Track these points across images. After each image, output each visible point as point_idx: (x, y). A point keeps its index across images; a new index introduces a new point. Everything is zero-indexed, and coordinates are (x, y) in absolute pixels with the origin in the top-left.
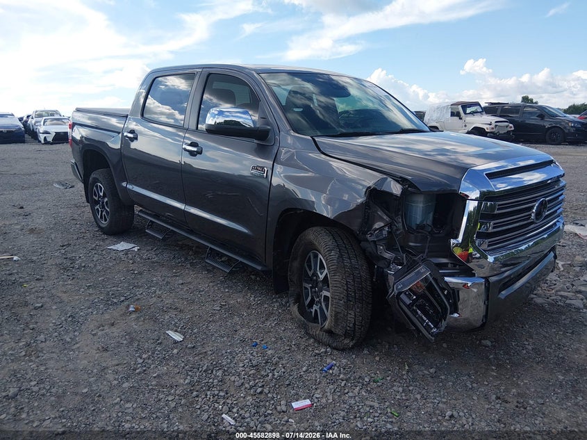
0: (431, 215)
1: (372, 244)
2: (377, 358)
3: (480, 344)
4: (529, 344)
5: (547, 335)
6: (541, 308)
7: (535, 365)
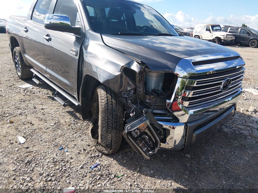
0: (161, 84)
1: (125, 100)
2: (125, 162)
3: (185, 156)
4: (212, 158)
5: (224, 153)
6: (226, 134)
7: (211, 173)
